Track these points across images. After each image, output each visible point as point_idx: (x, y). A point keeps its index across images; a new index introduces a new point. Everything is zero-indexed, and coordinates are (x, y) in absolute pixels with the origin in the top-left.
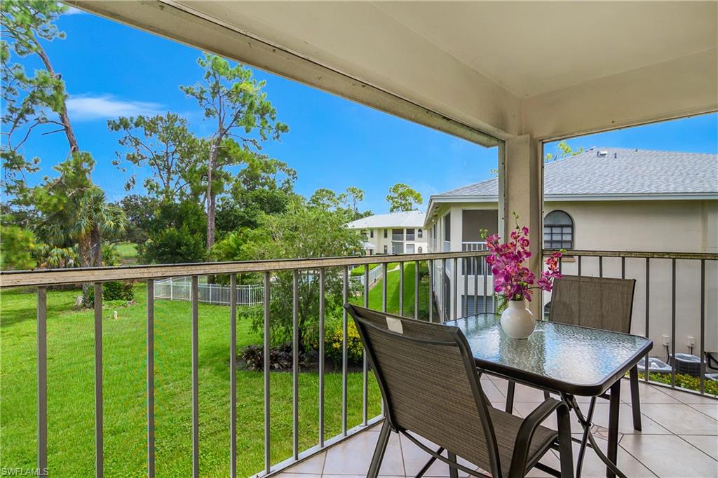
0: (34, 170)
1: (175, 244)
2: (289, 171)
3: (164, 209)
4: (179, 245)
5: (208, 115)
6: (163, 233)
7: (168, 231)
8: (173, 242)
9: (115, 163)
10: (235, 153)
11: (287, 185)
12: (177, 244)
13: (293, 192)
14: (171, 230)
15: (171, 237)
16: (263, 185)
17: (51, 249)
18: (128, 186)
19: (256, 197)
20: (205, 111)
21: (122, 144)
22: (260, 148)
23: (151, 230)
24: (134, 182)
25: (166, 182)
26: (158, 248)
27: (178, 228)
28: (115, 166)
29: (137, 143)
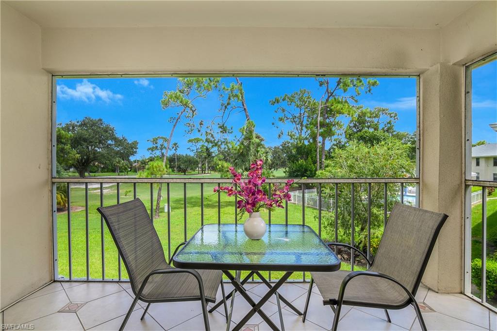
0: (231, 133)
1: (303, 170)
2: (390, 114)
3: (298, 149)
4: (306, 170)
5: (321, 85)
6: (297, 163)
7: (299, 162)
8: (302, 168)
9: (273, 124)
10: (335, 108)
11: (389, 125)
12: (305, 170)
13: (394, 130)
14: (301, 161)
15: (301, 166)
16: (368, 127)
17: (243, 172)
18: (280, 136)
19: (361, 136)
20: (319, 84)
21: (276, 112)
22: (356, 101)
23: (290, 161)
24: (282, 134)
25: (300, 132)
26: (294, 172)
27: (305, 160)
28: (273, 126)
29: (283, 110)
